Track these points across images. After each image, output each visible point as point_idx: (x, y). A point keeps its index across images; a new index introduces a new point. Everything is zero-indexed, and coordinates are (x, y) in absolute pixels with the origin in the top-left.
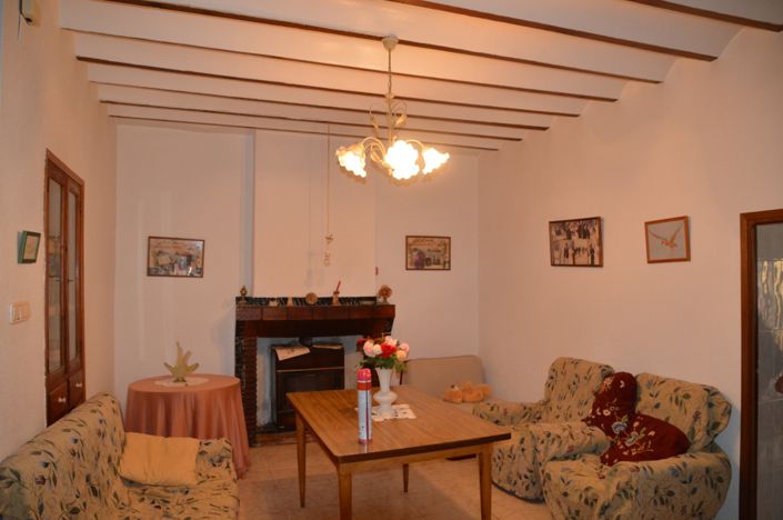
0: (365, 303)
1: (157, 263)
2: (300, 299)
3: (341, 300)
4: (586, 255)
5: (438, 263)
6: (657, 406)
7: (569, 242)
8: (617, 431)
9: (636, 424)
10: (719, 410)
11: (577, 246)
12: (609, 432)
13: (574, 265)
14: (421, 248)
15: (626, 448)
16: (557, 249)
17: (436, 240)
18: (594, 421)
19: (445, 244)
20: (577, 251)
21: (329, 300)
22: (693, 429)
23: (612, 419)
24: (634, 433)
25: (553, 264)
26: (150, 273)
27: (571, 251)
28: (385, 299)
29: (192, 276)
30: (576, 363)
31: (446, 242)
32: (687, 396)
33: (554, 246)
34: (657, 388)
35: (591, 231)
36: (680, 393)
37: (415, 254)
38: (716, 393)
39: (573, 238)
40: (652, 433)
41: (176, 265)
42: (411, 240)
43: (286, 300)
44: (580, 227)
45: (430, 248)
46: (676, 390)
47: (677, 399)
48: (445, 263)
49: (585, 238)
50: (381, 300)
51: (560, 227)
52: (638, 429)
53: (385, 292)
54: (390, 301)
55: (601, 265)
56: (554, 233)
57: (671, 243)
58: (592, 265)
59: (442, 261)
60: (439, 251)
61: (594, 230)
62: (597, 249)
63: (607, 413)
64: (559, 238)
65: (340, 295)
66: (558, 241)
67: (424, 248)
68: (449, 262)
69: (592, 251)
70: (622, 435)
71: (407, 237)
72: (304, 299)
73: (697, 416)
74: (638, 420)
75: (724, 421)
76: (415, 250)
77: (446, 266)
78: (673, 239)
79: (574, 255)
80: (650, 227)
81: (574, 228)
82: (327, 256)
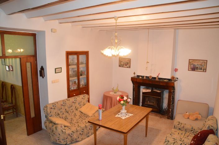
0: (165, 80)
1: (121, 64)
5: (201, 69)
14: (195, 64)
19: (205, 63)
26: (120, 66)
29: (128, 67)
31: (206, 62)
37: (192, 65)
41: (125, 65)
42: (191, 61)
43: (144, 77)
45: (198, 64)
48: (204, 69)
53: (173, 78)
59: (203, 69)
60: (202, 65)
67: (196, 64)
68: (206, 69)
71: (189, 60)
76: (192, 64)
77: (205, 70)
82: (147, 67)
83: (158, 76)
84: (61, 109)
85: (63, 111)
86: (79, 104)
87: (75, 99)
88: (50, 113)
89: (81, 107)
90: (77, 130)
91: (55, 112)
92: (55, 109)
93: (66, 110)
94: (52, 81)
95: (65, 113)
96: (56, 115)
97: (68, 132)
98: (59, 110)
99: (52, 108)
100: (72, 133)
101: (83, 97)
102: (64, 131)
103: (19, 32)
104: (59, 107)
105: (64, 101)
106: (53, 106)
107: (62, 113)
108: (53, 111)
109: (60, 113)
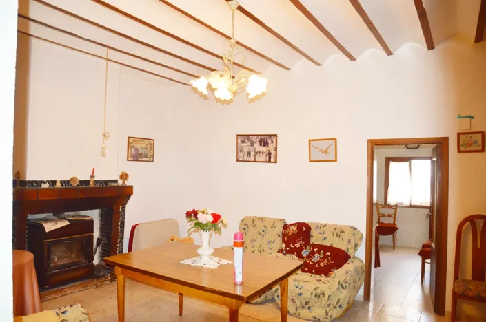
2: (65, 181)
3: (96, 182)
4: (265, 156)
5: (146, 157)
6: (325, 239)
7: (252, 148)
8: (305, 255)
9: (316, 250)
10: (357, 237)
11: (257, 150)
12: (300, 256)
13: (255, 161)
15: (315, 264)
16: (241, 151)
17: (146, 140)
18: (288, 251)
19: (151, 144)
20: (257, 153)
21: (87, 182)
22: (347, 248)
23: (301, 249)
24: (317, 255)
25: (238, 160)
27: (252, 153)
28: (124, 182)
30: (262, 219)
32: (342, 232)
33: (239, 150)
34: (323, 229)
35: (269, 142)
36: (338, 231)
37: (133, 149)
38: (355, 229)
39: (255, 145)
40: (328, 253)
42: (130, 140)
43: (54, 182)
44: (261, 139)
45: (142, 146)
46: (335, 229)
47: (337, 233)
48: (150, 157)
49: (264, 145)
50: (120, 182)
51: (245, 138)
52: (319, 252)
53: (124, 176)
54: (128, 183)
55: (276, 162)
56: (239, 142)
57: (326, 152)
58: (269, 161)
61: (272, 141)
62: (273, 153)
63: (297, 245)
64: (243, 145)
65: (95, 179)
66: (242, 147)
68: (153, 157)
69: (270, 154)
70: (308, 257)
71: (129, 138)
72: (68, 181)
73: (349, 241)
74: (317, 247)
75: (359, 242)
76: (133, 147)
77: (151, 159)
78: (327, 149)
79: (255, 156)
80: (311, 142)
81: (256, 140)
82: (104, 149)
83: (93, 176)
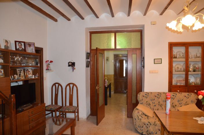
84: (154, 100)
85: (155, 103)
86: (178, 101)
87: (174, 94)
88: (141, 100)
89: (181, 106)
90: (155, 123)
91: (147, 101)
92: (147, 98)
93: (159, 102)
94: (150, 71)
95: (157, 106)
96: (146, 104)
97: (144, 120)
98: (152, 100)
99: (144, 96)
100: (148, 124)
101: (187, 96)
102: (140, 117)
103: (129, 30)
104: (151, 97)
105: (159, 93)
106: (146, 95)
107: (154, 105)
108: (145, 100)
109: (151, 104)
